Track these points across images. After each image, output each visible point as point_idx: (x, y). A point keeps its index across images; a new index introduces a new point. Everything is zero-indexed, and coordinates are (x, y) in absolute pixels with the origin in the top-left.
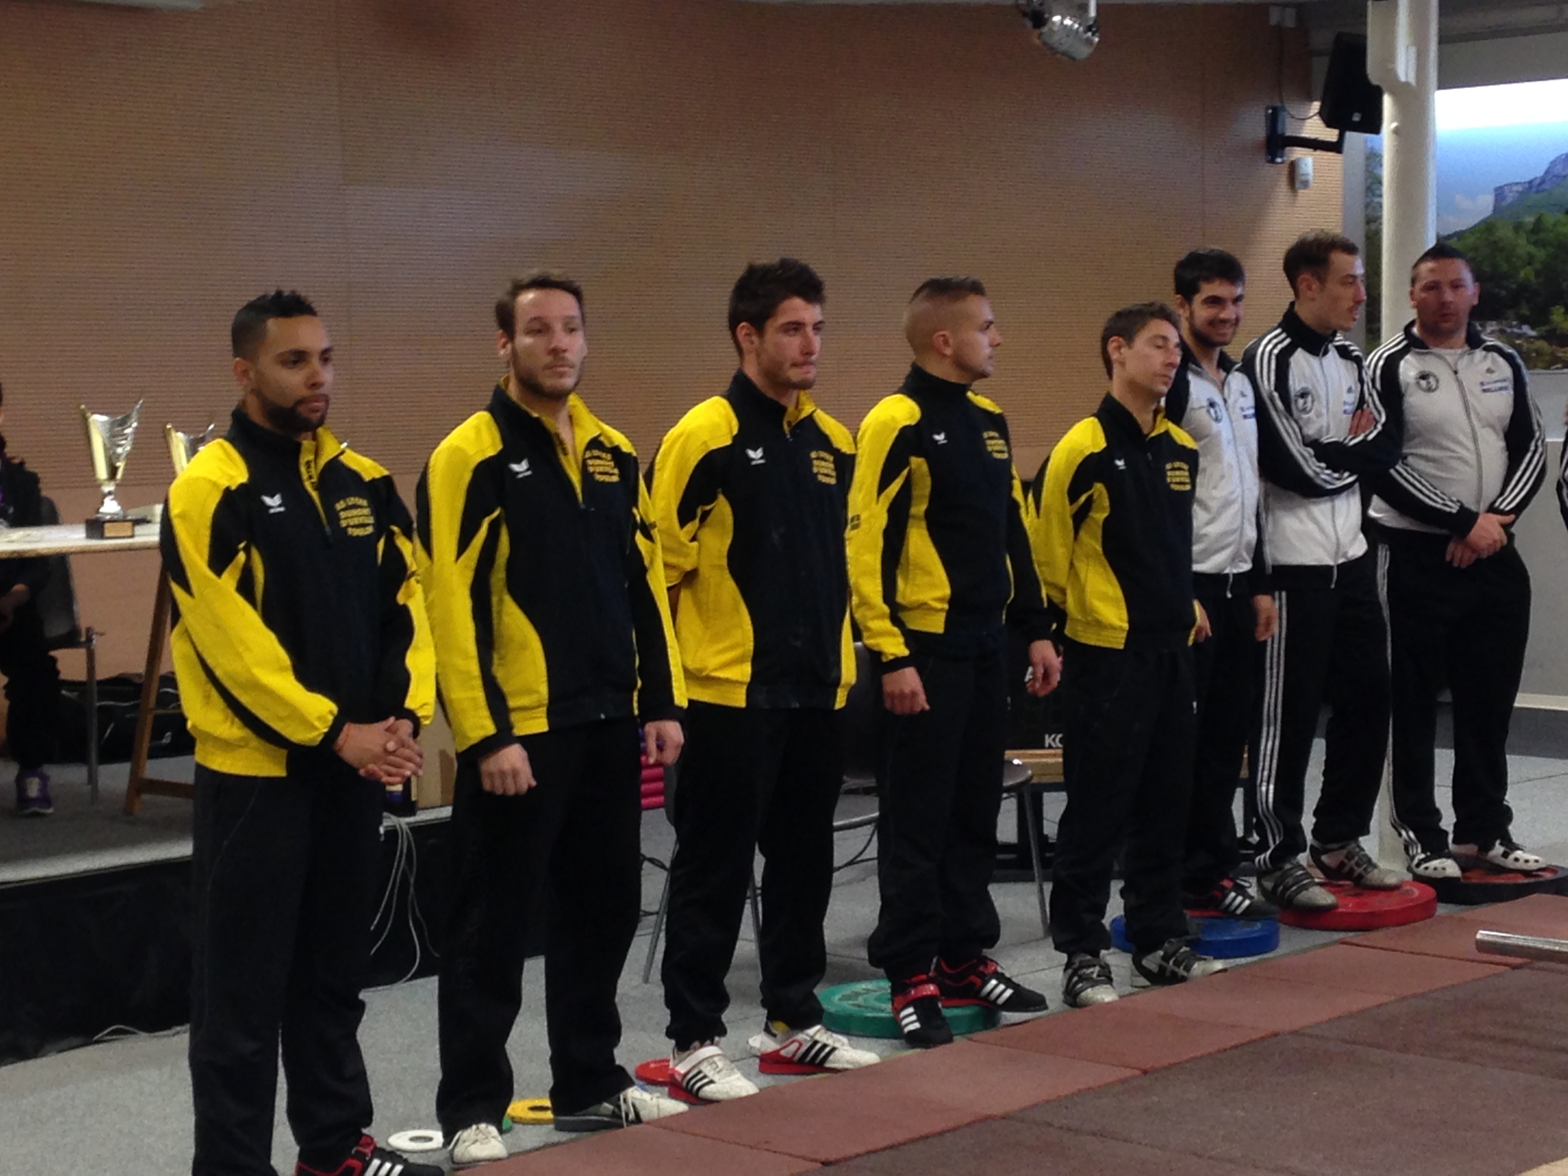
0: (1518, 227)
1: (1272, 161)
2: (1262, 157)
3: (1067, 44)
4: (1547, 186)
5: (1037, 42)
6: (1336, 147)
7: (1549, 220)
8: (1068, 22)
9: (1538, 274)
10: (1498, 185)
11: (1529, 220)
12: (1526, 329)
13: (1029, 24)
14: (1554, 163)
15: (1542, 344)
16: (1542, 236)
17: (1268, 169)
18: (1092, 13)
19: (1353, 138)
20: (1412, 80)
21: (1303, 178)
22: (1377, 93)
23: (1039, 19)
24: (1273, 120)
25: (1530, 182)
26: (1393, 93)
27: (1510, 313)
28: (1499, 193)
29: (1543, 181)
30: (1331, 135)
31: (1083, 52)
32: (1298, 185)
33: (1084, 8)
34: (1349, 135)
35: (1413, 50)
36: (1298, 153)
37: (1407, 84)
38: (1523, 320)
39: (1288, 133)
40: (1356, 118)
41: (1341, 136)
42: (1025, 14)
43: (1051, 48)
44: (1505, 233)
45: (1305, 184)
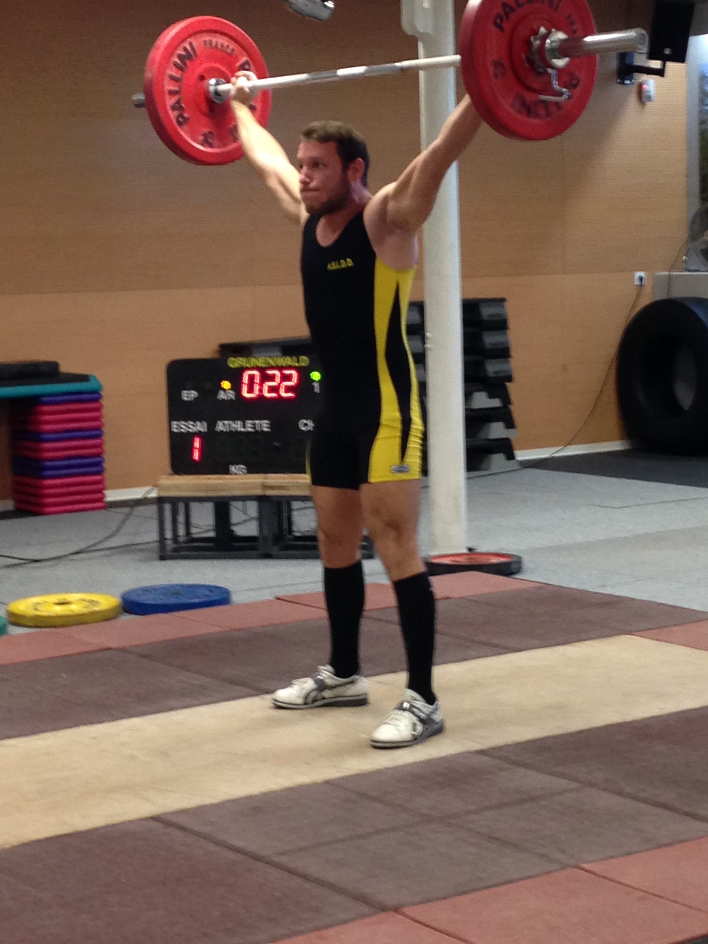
1: (624, 83)
2: (613, 81)
6: (660, 73)
17: (618, 89)
21: (649, 94)
24: (624, 56)
30: (656, 64)
31: (324, 14)
32: (644, 99)
36: (643, 78)
39: (635, 64)
40: (667, 52)
41: (664, 65)
45: (649, 98)
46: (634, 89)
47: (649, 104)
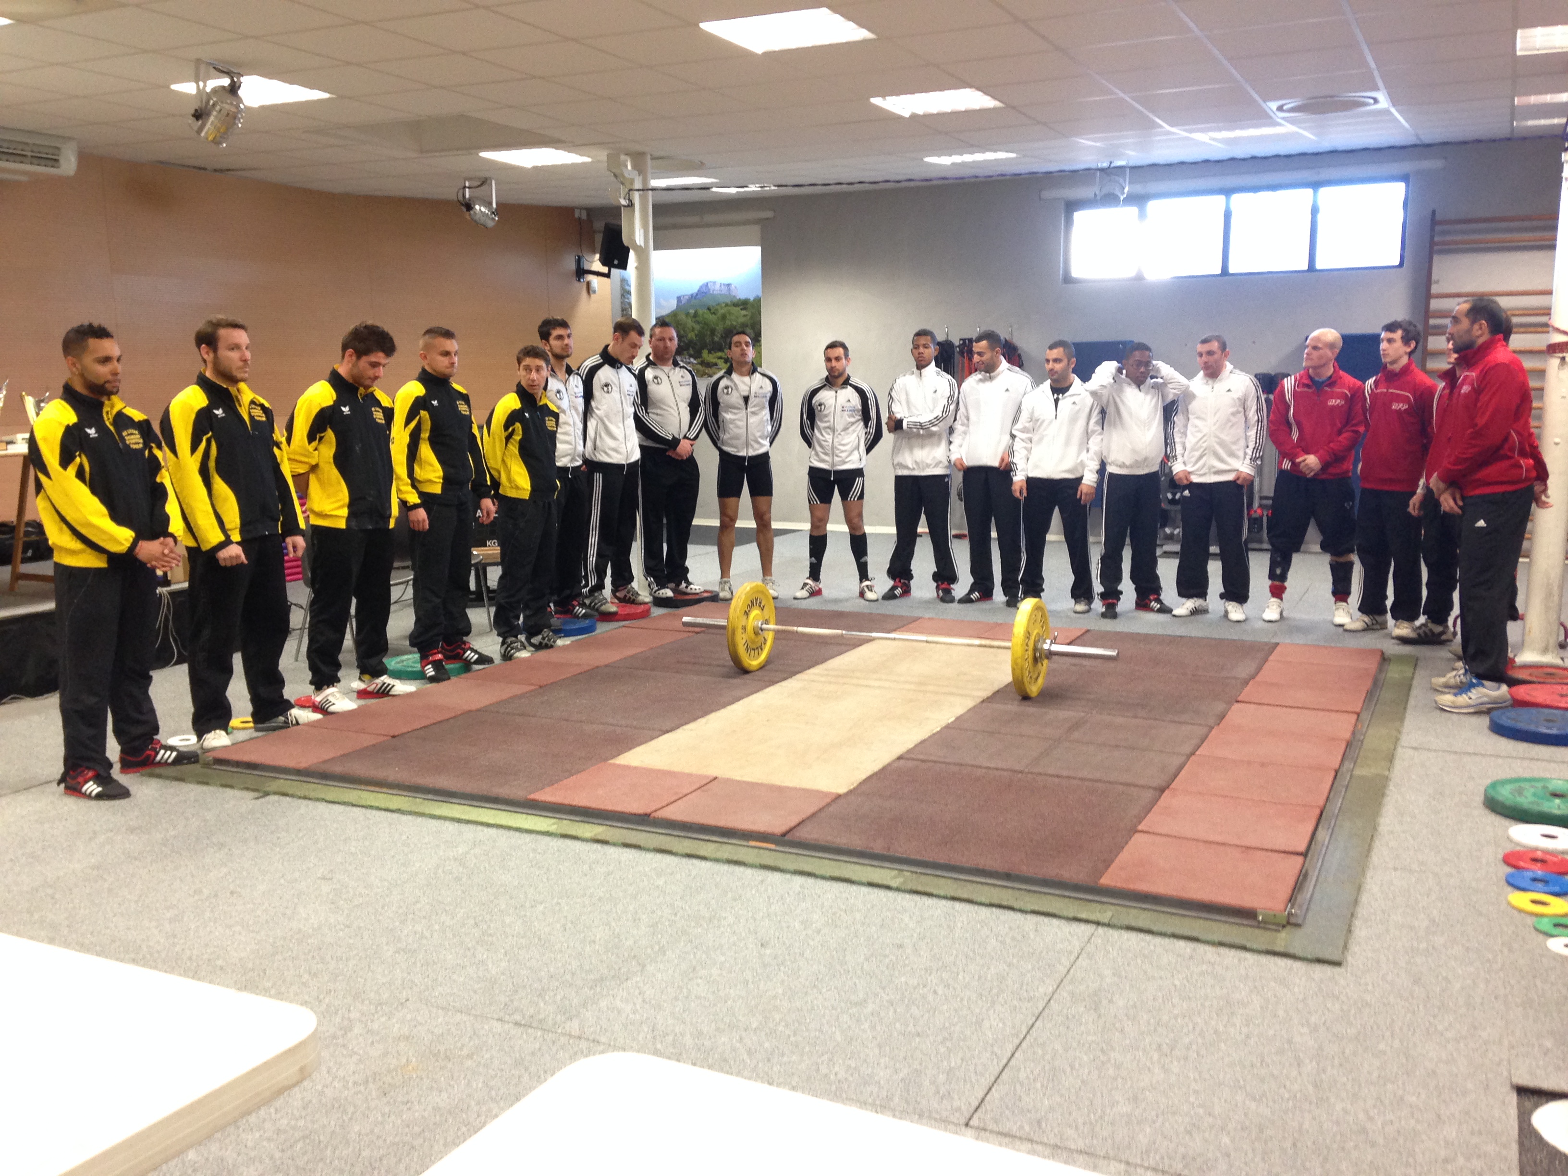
0: (687, 314)
1: (579, 280)
2: (574, 278)
3: (483, 220)
4: (699, 296)
5: (468, 217)
6: (608, 275)
7: (700, 312)
8: (483, 209)
9: (696, 336)
10: (679, 295)
11: (692, 311)
12: (692, 360)
13: (464, 209)
14: (701, 287)
15: (699, 367)
16: (697, 319)
17: (577, 284)
18: (494, 206)
19: (614, 271)
20: (643, 245)
22: (627, 250)
23: (469, 207)
24: (579, 261)
25: (692, 295)
26: (634, 250)
27: (685, 352)
28: (679, 299)
29: (697, 294)
30: (605, 270)
31: (490, 224)
33: (491, 203)
34: (613, 270)
35: (642, 231)
36: (590, 278)
37: (641, 246)
38: (691, 356)
39: (586, 268)
40: (616, 262)
41: (609, 271)
42: (462, 205)
43: (475, 221)
44: (682, 317)
45: (594, 292)
46: (585, 285)
47: (593, 295)
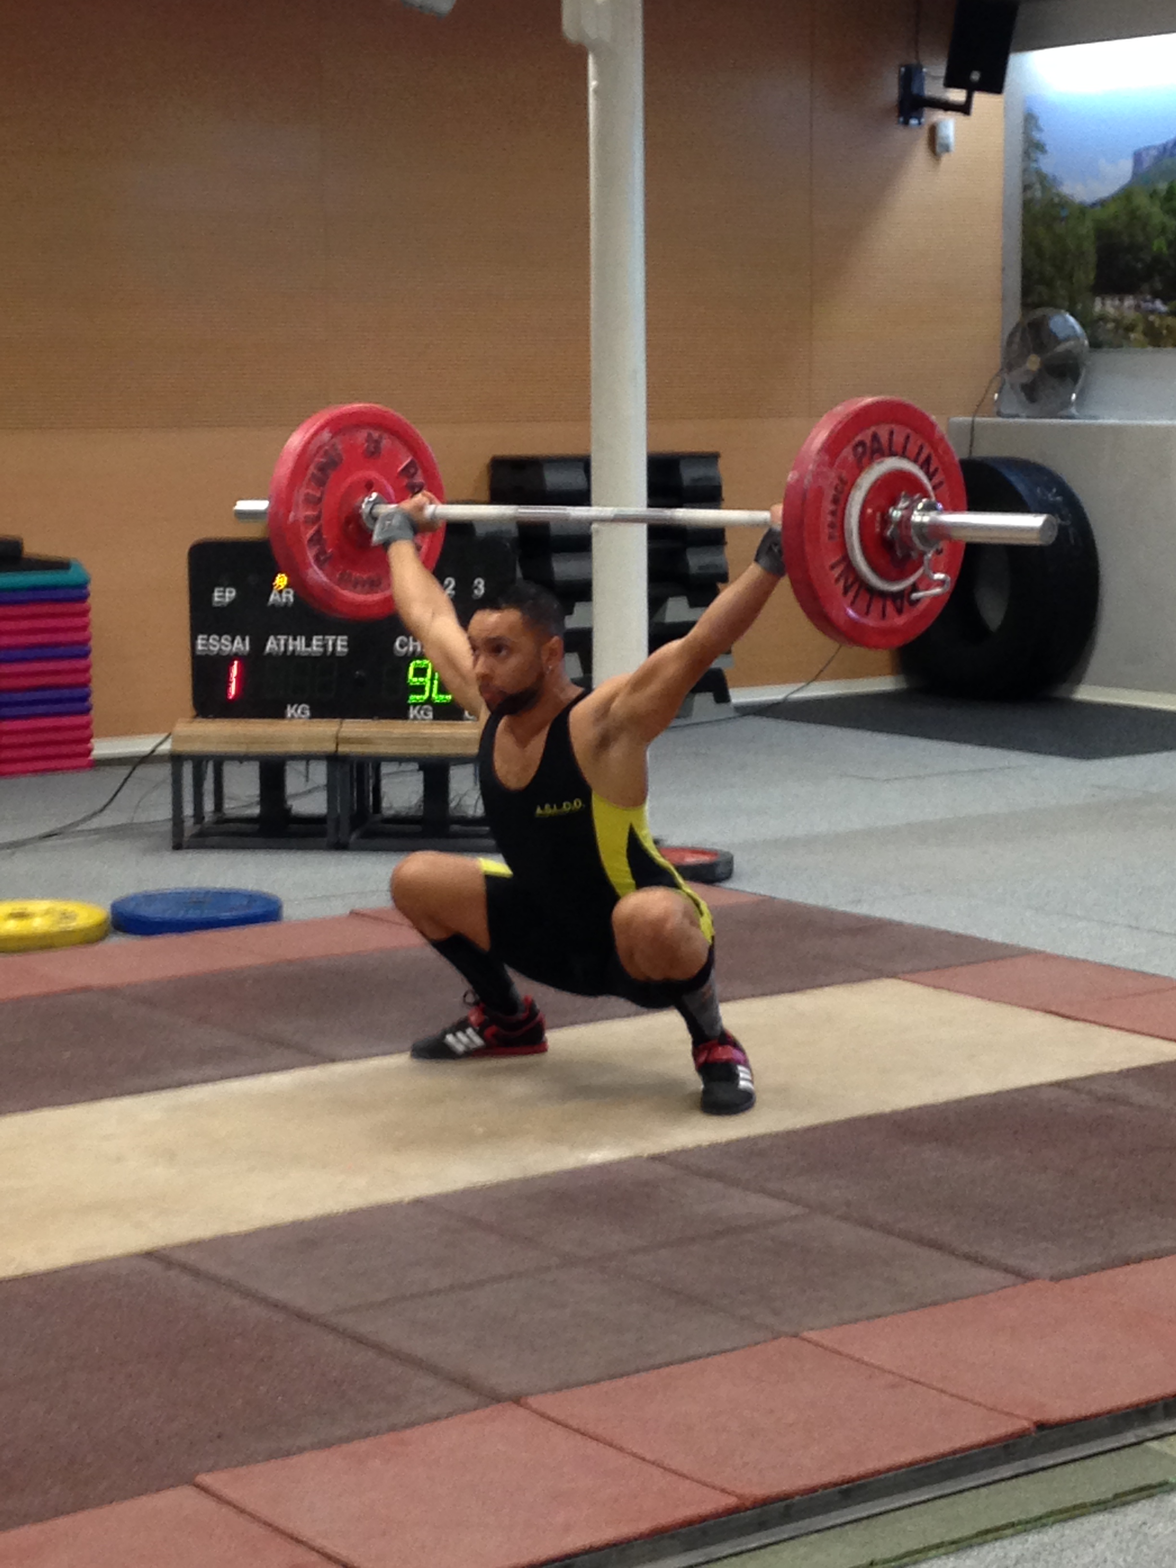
0: (1153, 194)
1: (906, 123)
2: (893, 121)
6: (964, 109)
9: (1170, 244)
11: (1163, 186)
12: (1159, 305)
15: (1171, 321)
16: (1173, 203)
21: (946, 141)
24: (907, 79)
25: (1164, 148)
27: (1146, 287)
28: (1138, 157)
32: (938, 149)
36: (939, 116)
38: (1156, 295)
40: (975, 76)
41: (968, 98)
44: (1142, 201)
45: (947, 149)
46: (924, 134)
47: (945, 158)
